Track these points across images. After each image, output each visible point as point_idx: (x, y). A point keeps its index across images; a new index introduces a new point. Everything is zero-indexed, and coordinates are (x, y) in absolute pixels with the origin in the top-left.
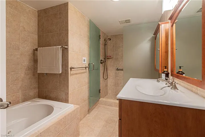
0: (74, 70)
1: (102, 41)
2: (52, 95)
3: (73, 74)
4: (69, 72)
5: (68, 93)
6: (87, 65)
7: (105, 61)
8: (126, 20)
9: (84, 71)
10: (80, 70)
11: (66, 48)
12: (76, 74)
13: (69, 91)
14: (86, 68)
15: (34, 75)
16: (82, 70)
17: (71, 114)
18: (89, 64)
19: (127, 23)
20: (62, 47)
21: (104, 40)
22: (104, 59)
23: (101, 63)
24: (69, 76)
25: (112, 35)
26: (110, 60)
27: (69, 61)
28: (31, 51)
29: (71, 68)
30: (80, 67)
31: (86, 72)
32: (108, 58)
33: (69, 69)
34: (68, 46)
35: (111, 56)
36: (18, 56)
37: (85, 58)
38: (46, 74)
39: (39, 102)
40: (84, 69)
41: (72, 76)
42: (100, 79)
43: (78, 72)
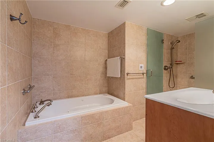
0: (130, 76)
1: (166, 45)
2: (115, 93)
3: (129, 79)
4: (126, 77)
5: (125, 93)
6: (145, 72)
7: (172, 68)
8: (197, 16)
9: (141, 77)
10: (137, 75)
11: (124, 58)
12: (133, 79)
13: (126, 92)
14: (143, 74)
15: (105, 78)
16: (138, 75)
17: (125, 109)
18: (147, 71)
19: (199, 17)
20: (121, 57)
21: (170, 43)
22: (170, 65)
23: (165, 69)
24: (126, 79)
25: (184, 36)
26: (181, 65)
27: (126, 68)
28: (104, 62)
29: (127, 74)
30: (137, 73)
31: (144, 78)
32: (177, 64)
33: (126, 74)
34: (125, 56)
35: (181, 61)
36: (97, 65)
37: (142, 65)
38: (112, 77)
39: (107, 96)
40: (141, 75)
41: (129, 80)
42: (163, 87)
43: (134, 77)
